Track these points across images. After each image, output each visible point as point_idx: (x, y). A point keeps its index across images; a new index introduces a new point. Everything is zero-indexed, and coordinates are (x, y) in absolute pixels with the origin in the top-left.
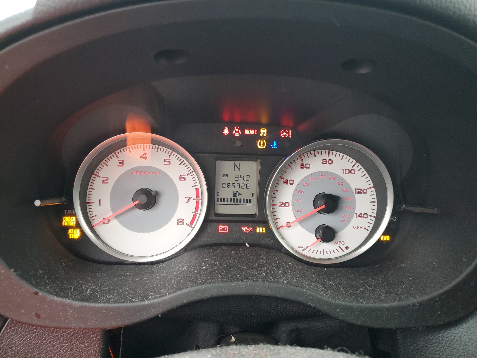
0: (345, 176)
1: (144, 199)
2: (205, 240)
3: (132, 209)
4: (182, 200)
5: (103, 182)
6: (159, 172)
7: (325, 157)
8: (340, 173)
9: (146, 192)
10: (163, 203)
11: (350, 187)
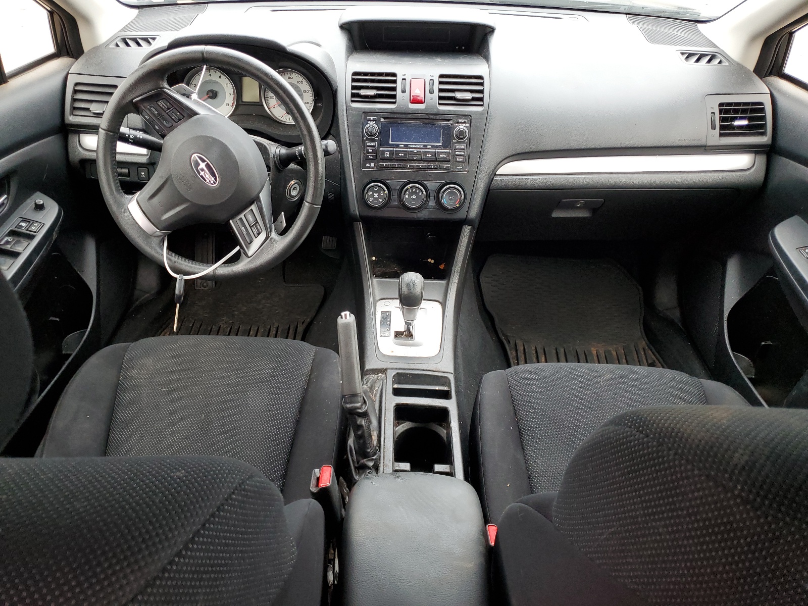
0: (298, 85)
1: (211, 94)
2: (237, 112)
3: (207, 99)
4: (227, 95)
5: (194, 87)
6: (217, 83)
7: (289, 75)
8: (297, 83)
9: (212, 91)
10: (220, 96)
11: (301, 90)
